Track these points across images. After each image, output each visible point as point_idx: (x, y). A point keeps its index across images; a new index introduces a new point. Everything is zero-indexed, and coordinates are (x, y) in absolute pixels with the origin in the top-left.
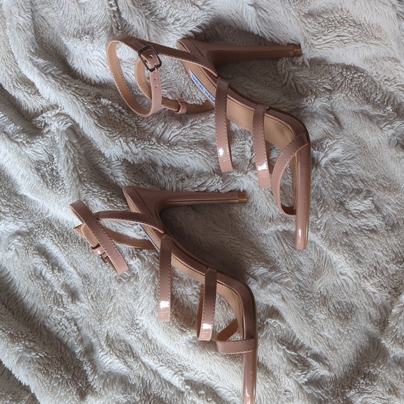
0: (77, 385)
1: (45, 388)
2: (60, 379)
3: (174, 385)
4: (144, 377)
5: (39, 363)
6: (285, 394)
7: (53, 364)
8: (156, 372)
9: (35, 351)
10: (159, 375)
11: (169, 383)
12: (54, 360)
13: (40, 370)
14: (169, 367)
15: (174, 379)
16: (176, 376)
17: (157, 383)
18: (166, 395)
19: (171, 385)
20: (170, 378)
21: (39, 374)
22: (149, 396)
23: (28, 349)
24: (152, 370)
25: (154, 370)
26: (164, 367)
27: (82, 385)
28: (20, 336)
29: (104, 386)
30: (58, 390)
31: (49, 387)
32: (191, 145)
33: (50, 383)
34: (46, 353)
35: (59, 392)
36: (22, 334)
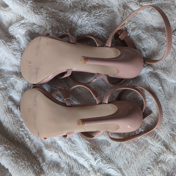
0: (34, 168)
1: (15, 171)
2: (24, 165)
3: (86, 167)
4: (69, 163)
5: (12, 156)
6: (147, 170)
7: (21, 156)
8: (76, 160)
9: (10, 149)
10: (77, 162)
11: (83, 166)
12: (21, 154)
13: (12, 160)
14: (82, 157)
15: (85, 163)
16: (86, 161)
17: (76, 166)
18: (81, 173)
19: (84, 167)
20: (83, 163)
21: (12, 163)
22: (72, 174)
23: (6, 149)
24: (73, 159)
25: (75, 158)
26: (80, 157)
27: (37, 167)
28: (3, 142)
29: (48, 169)
30: (23, 171)
31: (18, 170)
32: (93, 25)
33: (18, 168)
34: (17, 150)
35: (23, 172)
36: (4, 141)
